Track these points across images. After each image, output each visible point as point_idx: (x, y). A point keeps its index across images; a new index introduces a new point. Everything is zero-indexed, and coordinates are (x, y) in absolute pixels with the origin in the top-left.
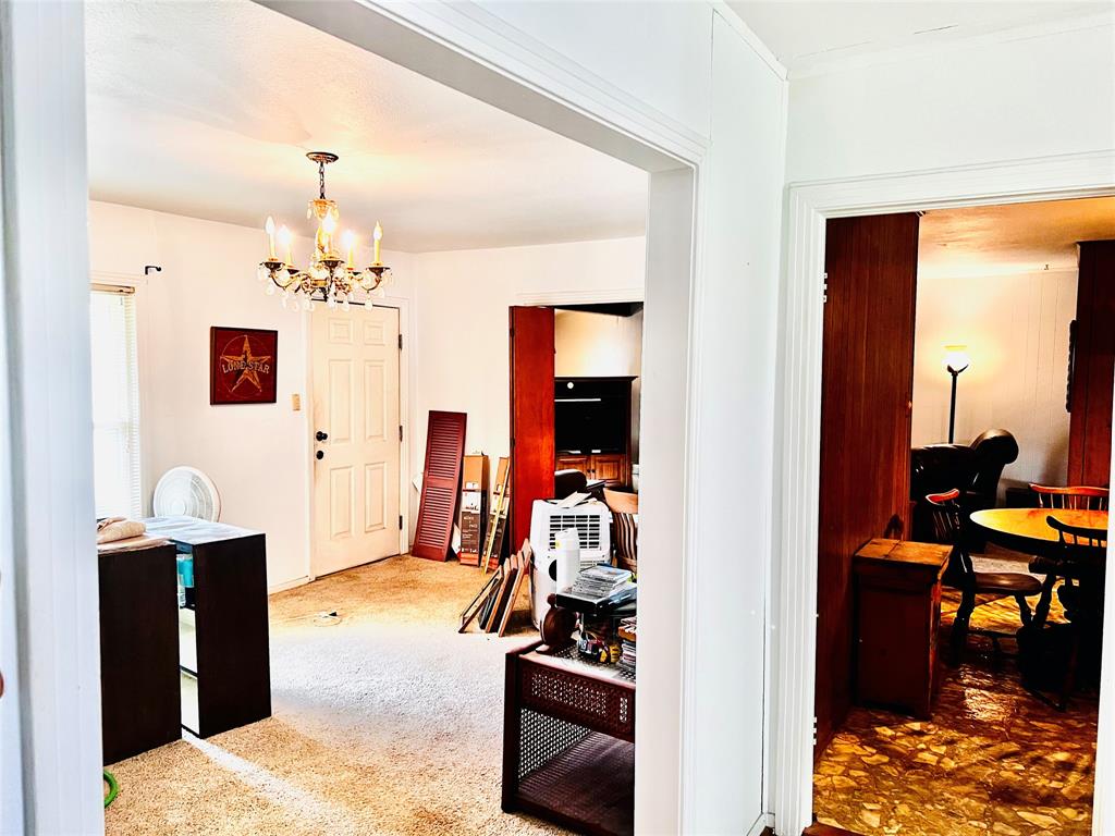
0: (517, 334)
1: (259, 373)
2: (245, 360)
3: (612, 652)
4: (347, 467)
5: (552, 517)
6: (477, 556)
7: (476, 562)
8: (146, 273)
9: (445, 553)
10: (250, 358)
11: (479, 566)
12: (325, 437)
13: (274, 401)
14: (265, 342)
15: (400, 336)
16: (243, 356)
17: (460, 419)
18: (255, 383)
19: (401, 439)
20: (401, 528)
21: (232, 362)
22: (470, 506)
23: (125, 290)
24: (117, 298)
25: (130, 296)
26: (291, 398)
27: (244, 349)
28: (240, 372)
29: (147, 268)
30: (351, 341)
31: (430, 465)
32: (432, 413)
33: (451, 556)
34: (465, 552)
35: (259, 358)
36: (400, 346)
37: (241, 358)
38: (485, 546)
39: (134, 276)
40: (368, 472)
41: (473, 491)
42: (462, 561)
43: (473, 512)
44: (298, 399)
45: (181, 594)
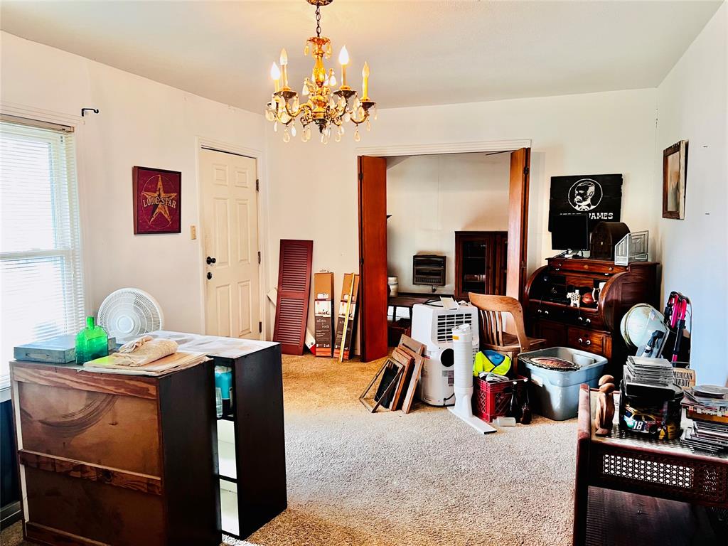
0: (364, 178)
1: (169, 207)
2: (159, 195)
3: (669, 430)
4: (226, 285)
5: (439, 317)
6: (330, 349)
7: (330, 354)
8: (83, 115)
9: (302, 348)
10: (163, 195)
11: (332, 357)
12: (214, 261)
13: (180, 232)
14: (172, 180)
15: (257, 181)
16: (158, 193)
17: (308, 245)
18: (166, 216)
19: (259, 263)
20: (261, 331)
21: (151, 197)
22: (322, 311)
23: (66, 129)
24: (57, 135)
25: (69, 134)
26: (189, 229)
27: (159, 187)
28: (156, 206)
29: (83, 110)
30: (227, 184)
31: (282, 282)
32: (282, 241)
33: (306, 351)
34: (319, 347)
35: (169, 195)
36: (257, 189)
37: (156, 195)
38: (337, 341)
39: (72, 118)
40: (240, 288)
41: (325, 300)
42: (317, 354)
43: (325, 316)
44: (195, 230)
45: (219, 406)
